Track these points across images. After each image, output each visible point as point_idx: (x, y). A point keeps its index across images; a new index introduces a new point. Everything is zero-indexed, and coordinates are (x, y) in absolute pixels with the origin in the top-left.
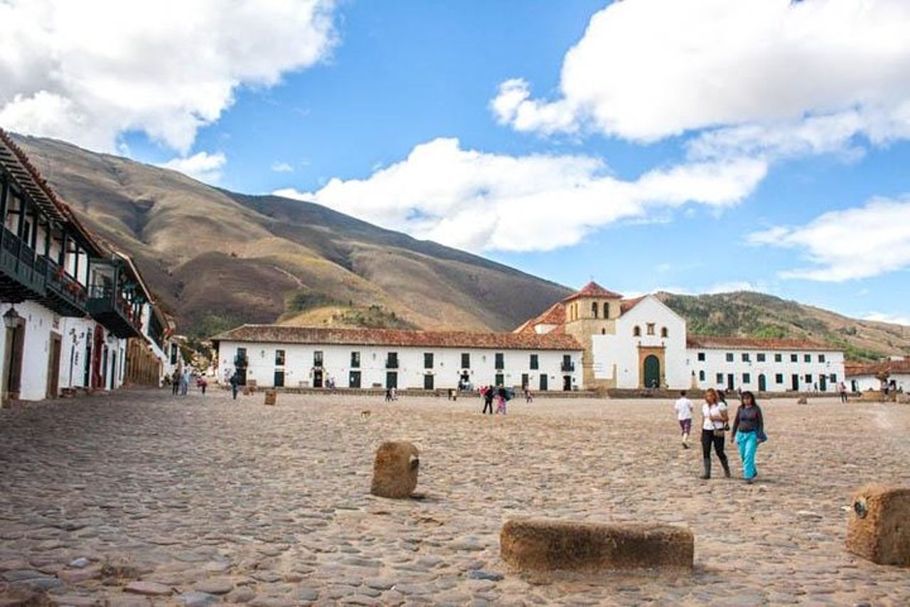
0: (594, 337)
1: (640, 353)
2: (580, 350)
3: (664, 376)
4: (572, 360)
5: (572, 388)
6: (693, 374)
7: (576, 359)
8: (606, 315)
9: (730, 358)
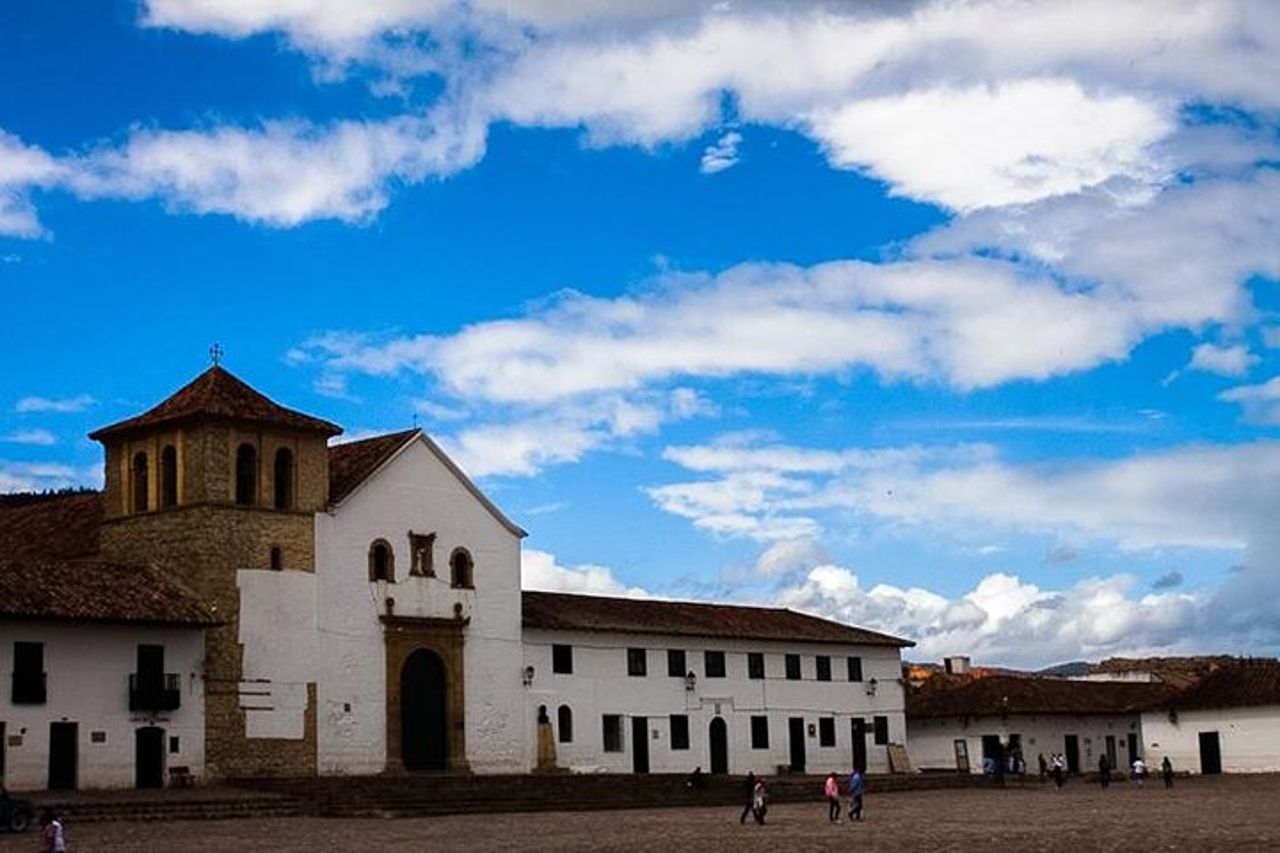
0: (243, 576)
1: (391, 640)
2: (197, 626)
3: (461, 725)
4: (169, 668)
5: (167, 778)
6: (543, 718)
7: (182, 663)
8: (283, 502)
9: (637, 665)
